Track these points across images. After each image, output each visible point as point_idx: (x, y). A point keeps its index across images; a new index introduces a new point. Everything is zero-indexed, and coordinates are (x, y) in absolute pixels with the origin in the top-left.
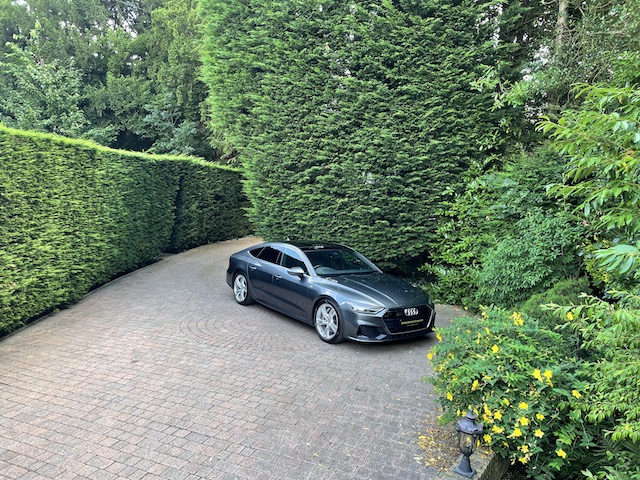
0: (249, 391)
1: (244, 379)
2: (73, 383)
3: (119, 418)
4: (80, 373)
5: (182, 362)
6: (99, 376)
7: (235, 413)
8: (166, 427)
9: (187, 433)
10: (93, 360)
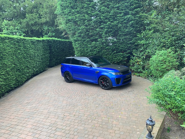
0: (75, 111)
1: (73, 108)
2: (19, 113)
3: (33, 125)
4: (22, 109)
5: (53, 103)
6: (28, 110)
7: (71, 120)
8: (49, 126)
9: (55, 128)
10: (26, 105)
